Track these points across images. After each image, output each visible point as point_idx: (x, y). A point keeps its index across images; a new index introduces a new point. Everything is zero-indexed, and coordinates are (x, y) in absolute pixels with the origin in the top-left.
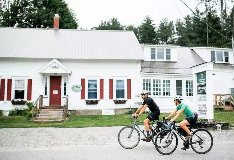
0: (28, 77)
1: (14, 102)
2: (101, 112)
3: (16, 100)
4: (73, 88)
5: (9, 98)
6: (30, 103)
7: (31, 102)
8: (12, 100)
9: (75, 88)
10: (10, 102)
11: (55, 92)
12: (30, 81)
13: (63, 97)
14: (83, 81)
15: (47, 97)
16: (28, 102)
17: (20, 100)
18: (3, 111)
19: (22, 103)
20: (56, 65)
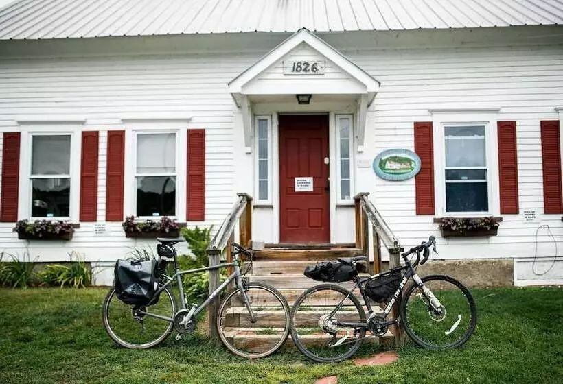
0: (188, 120)
1: (134, 226)
2: (508, 270)
3: (143, 220)
4: (382, 164)
5: (114, 213)
6: (197, 230)
7: (202, 226)
8: (125, 221)
9: (388, 165)
10: (118, 227)
11: (304, 184)
12: (196, 140)
13: (338, 207)
14: (423, 132)
15: (271, 207)
16: (192, 226)
17: (156, 218)
18: (93, 265)
19: (167, 230)
20: (311, 59)
